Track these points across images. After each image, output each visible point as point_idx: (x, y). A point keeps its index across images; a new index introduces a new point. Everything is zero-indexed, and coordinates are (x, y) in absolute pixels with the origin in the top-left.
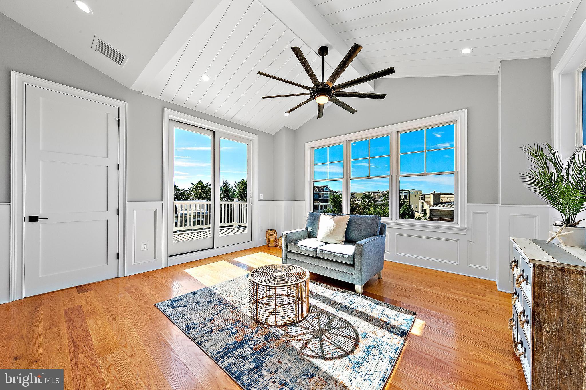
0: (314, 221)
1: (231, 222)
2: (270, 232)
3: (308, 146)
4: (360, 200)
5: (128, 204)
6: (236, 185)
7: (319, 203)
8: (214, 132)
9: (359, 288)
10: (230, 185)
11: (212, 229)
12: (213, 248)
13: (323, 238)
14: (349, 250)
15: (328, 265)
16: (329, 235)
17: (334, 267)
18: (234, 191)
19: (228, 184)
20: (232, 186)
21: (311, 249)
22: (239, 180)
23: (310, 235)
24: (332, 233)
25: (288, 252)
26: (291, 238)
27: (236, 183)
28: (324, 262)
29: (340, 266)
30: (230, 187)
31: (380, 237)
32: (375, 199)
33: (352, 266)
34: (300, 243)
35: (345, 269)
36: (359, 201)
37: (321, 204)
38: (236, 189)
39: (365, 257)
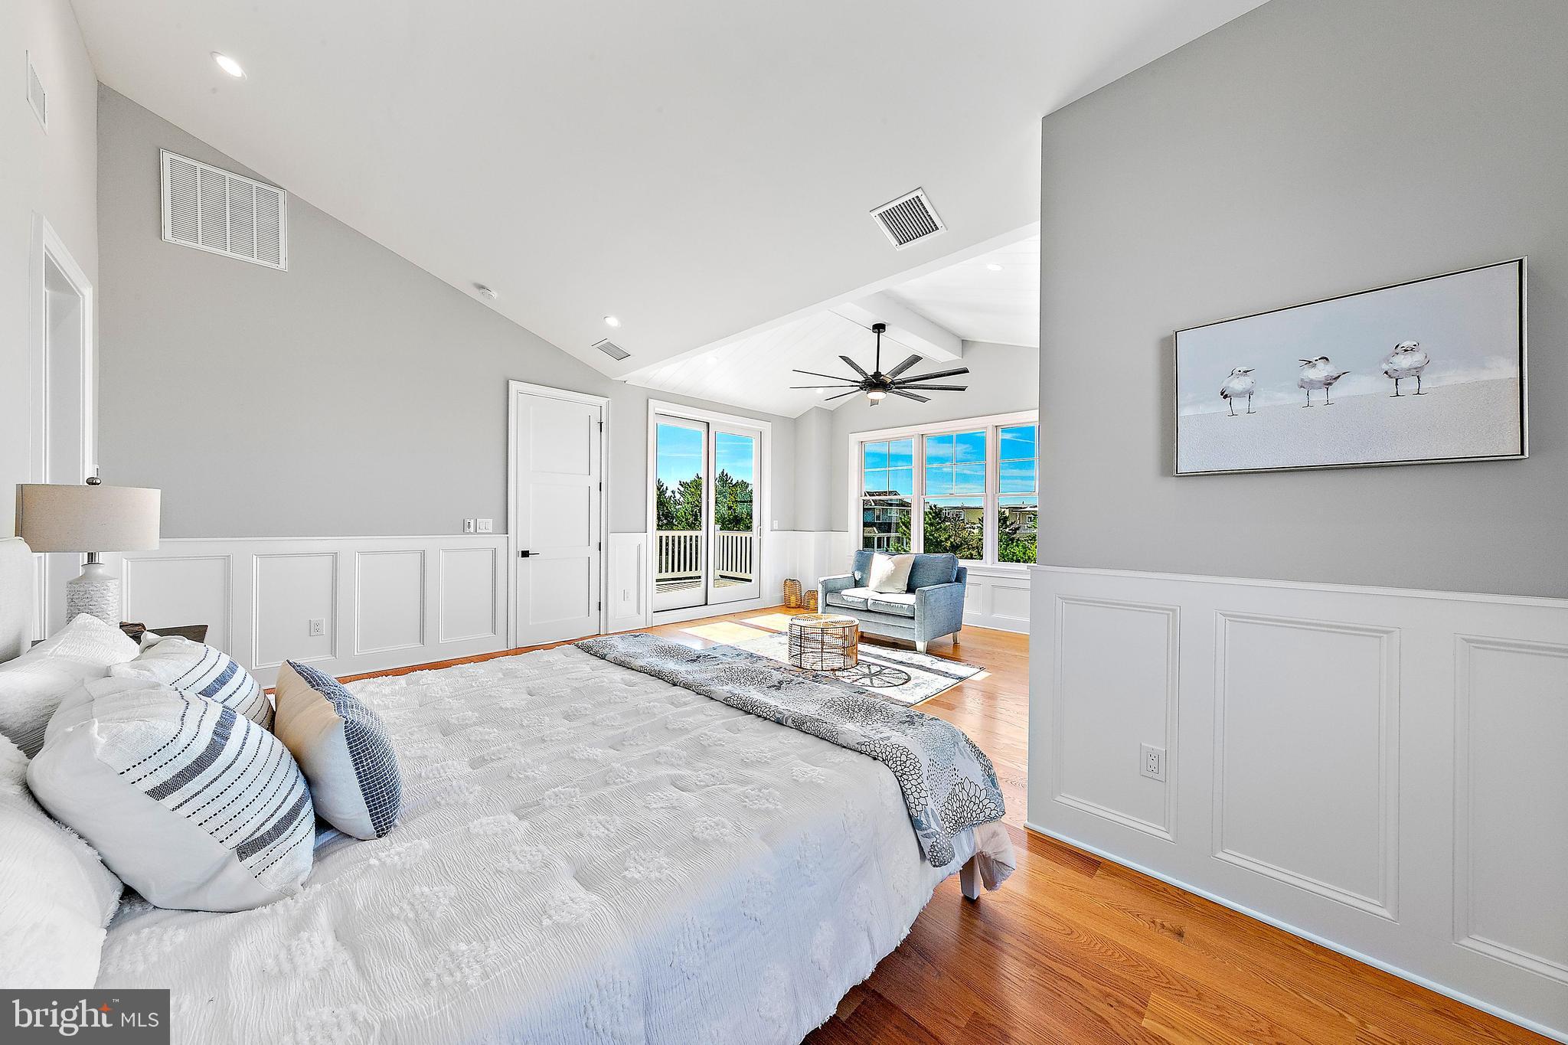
0: (863, 564)
1: (696, 569)
2: (791, 584)
3: (854, 439)
4: (975, 526)
5: (611, 536)
6: (682, 489)
7: (875, 533)
8: (708, 424)
9: (921, 646)
10: (667, 489)
11: (703, 579)
12: (706, 604)
13: (877, 587)
14: (910, 599)
15: (883, 620)
16: (884, 582)
17: (891, 621)
18: (676, 503)
19: (662, 486)
20: (673, 492)
21: (860, 600)
22: (689, 478)
23: (857, 584)
24: (890, 579)
25: (827, 605)
26: (831, 586)
27: (681, 485)
28: (877, 615)
29: (898, 619)
30: (669, 494)
31: (956, 586)
32: (1012, 523)
33: (913, 618)
34: (844, 592)
35: (904, 623)
36: (974, 529)
37: (881, 535)
38: (682, 499)
39: (929, 607)
